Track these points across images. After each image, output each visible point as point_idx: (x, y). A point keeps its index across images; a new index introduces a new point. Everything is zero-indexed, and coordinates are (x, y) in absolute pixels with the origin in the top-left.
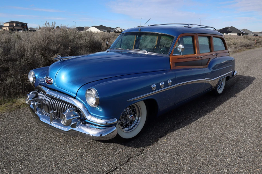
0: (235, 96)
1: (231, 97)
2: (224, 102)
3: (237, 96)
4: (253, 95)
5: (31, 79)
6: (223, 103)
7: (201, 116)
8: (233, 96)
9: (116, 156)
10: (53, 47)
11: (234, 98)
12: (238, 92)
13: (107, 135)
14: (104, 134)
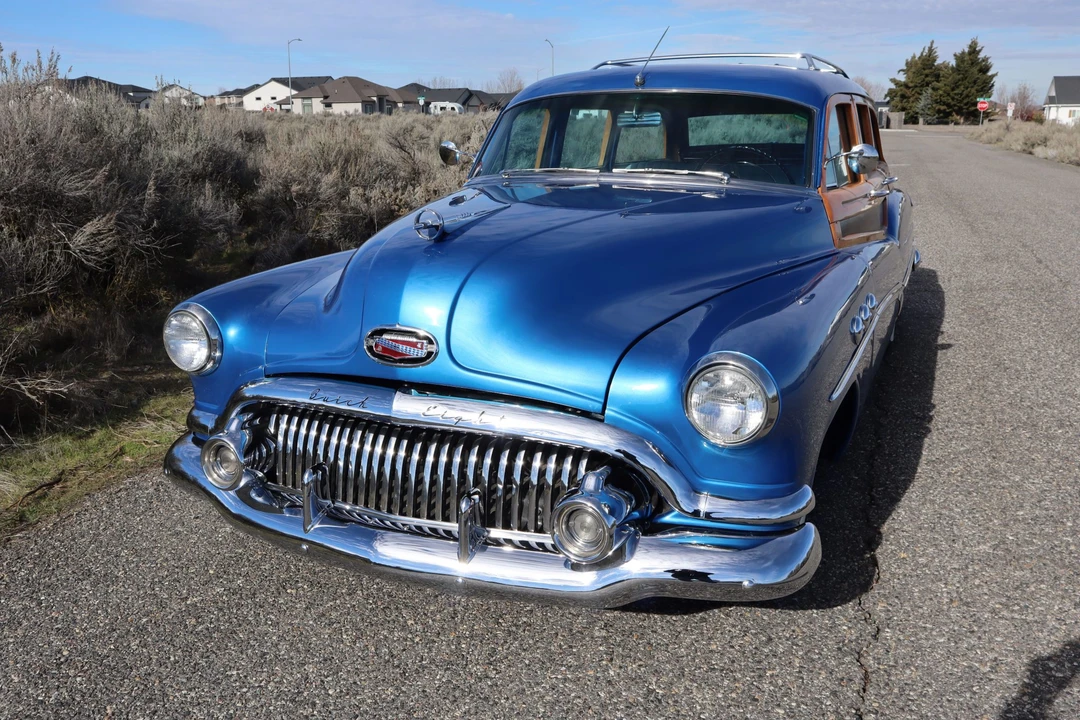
0: (943, 347)
1: (937, 354)
3: (949, 345)
4: (1000, 337)
5: (191, 353)
7: (920, 438)
8: (936, 348)
9: (797, 660)
10: (74, 187)
11: (950, 352)
13: (789, 577)
14: (778, 577)
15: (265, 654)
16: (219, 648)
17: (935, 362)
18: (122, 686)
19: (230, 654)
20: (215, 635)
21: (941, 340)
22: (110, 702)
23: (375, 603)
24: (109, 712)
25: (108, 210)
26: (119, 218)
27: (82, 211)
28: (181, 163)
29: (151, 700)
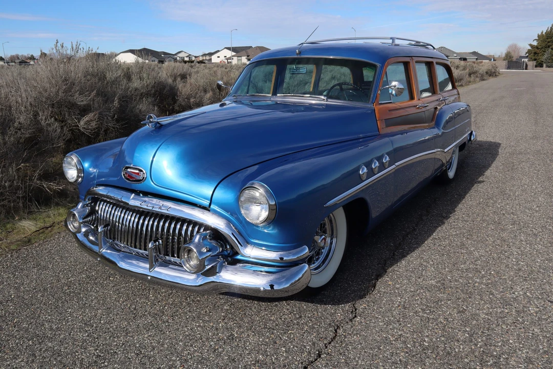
0: (480, 182)
1: (474, 185)
2: (465, 195)
3: (483, 181)
4: (512, 178)
6: (464, 198)
8: (476, 183)
11: (481, 185)
12: (481, 173)
15: (86, 303)
16: (70, 300)
17: (470, 189)
18: (25, 311)
19: (73, 303)
20: (71, 294)
21: (481, 179)
22: (17, 318)
23: (142, 286)
24: (15, 321)
25: (96, 110)
26: (100, 114)
27: (84, 111)
28: (136, 89)
29: (32, 318)
